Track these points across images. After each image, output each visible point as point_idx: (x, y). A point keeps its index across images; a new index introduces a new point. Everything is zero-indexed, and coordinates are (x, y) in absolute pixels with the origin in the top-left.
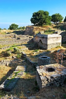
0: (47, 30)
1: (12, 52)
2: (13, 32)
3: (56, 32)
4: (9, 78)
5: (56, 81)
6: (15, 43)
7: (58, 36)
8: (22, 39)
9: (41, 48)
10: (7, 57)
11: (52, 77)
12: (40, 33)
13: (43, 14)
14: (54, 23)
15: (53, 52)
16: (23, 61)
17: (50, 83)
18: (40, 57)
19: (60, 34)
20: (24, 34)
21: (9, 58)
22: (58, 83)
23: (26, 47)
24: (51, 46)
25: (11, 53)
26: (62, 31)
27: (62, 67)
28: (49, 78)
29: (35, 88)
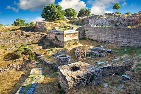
0: (61, 25)
1: (23, 53)
2: (19, 29)
3: (72, 27)
4: (25, 84)
5: (83, 80)
6: (23, 42)
7: (75, 32)
8: (31, 36)
9: (57, 46)
10: (17, 60)
11: (78, 77)
12: (54, 29)
13: (55, 8)
14: (67, 18)
15: (71, 50)
16: (38, 62)
17: (77, 83)
18: (58, 56)
19: (77, 30)
20: (33, 31)
21: (19, 61)
22: (84, 82)
23: (39, 46)
24: (68, 43)
25: (21, 54)
26: (78, 27)
27: (86, 65)
28: (76, 77)
29: (59, 91)
